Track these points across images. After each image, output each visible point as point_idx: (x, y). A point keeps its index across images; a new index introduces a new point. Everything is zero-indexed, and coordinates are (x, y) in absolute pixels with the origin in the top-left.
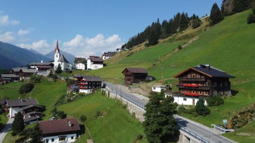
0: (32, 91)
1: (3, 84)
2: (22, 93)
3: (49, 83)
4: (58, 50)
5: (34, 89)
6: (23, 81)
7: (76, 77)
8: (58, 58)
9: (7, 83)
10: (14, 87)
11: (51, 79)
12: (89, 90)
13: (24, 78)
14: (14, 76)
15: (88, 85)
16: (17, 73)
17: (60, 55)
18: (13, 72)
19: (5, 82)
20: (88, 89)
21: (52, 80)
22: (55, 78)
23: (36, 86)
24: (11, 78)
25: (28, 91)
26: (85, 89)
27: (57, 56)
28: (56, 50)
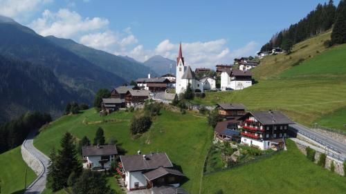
0: (150, 131)
1: (106, 114)
2: (135, 133)
3: (174, 117)
4: (182, 59)
5: (152, 127)
6: (132, 109)
7: (225, 110)
8: (182, 73)
9: (111, 112)
10: (121, 120)
11: (176, 110)
12: (267, 142)
13: (132, 104)
14: (119, 101)
15: (265, 132)
16: (123, 96)
17: (185, 68)
18: (117, 95)
19: (108, 111)
20: (265, 139)
21: (179, 111)
22: (183, 107)
23: (156, 122)
24: (115, 104)
25: (145, 130)
26: (258, 139)
27: (180, 70)
28: (178, 59)
